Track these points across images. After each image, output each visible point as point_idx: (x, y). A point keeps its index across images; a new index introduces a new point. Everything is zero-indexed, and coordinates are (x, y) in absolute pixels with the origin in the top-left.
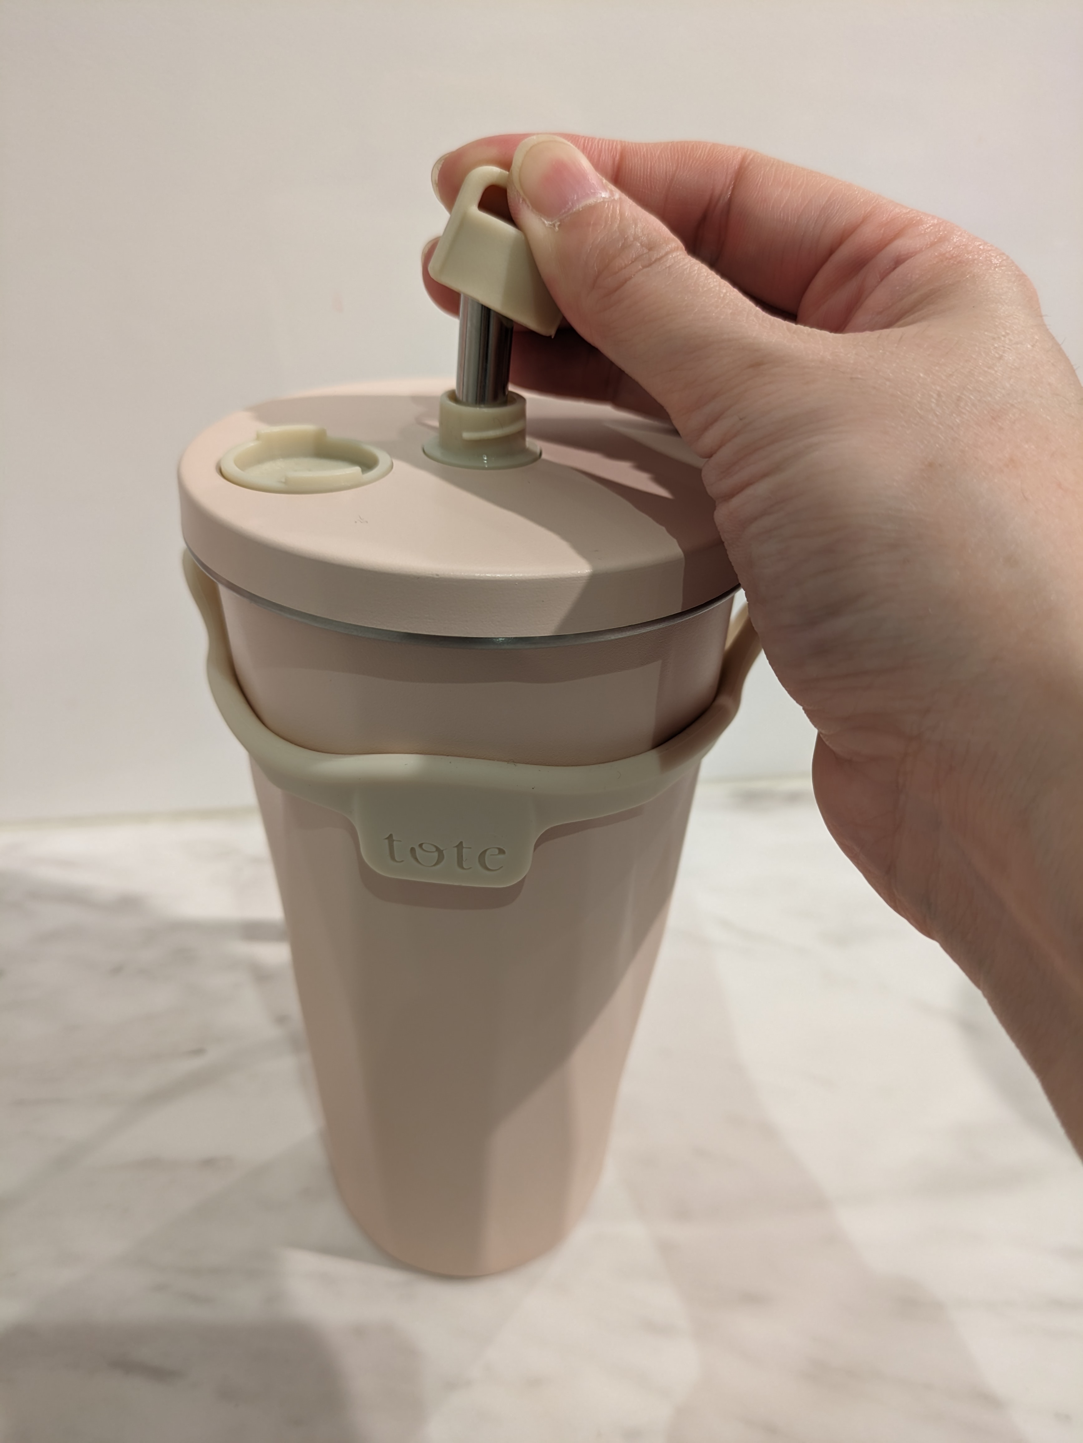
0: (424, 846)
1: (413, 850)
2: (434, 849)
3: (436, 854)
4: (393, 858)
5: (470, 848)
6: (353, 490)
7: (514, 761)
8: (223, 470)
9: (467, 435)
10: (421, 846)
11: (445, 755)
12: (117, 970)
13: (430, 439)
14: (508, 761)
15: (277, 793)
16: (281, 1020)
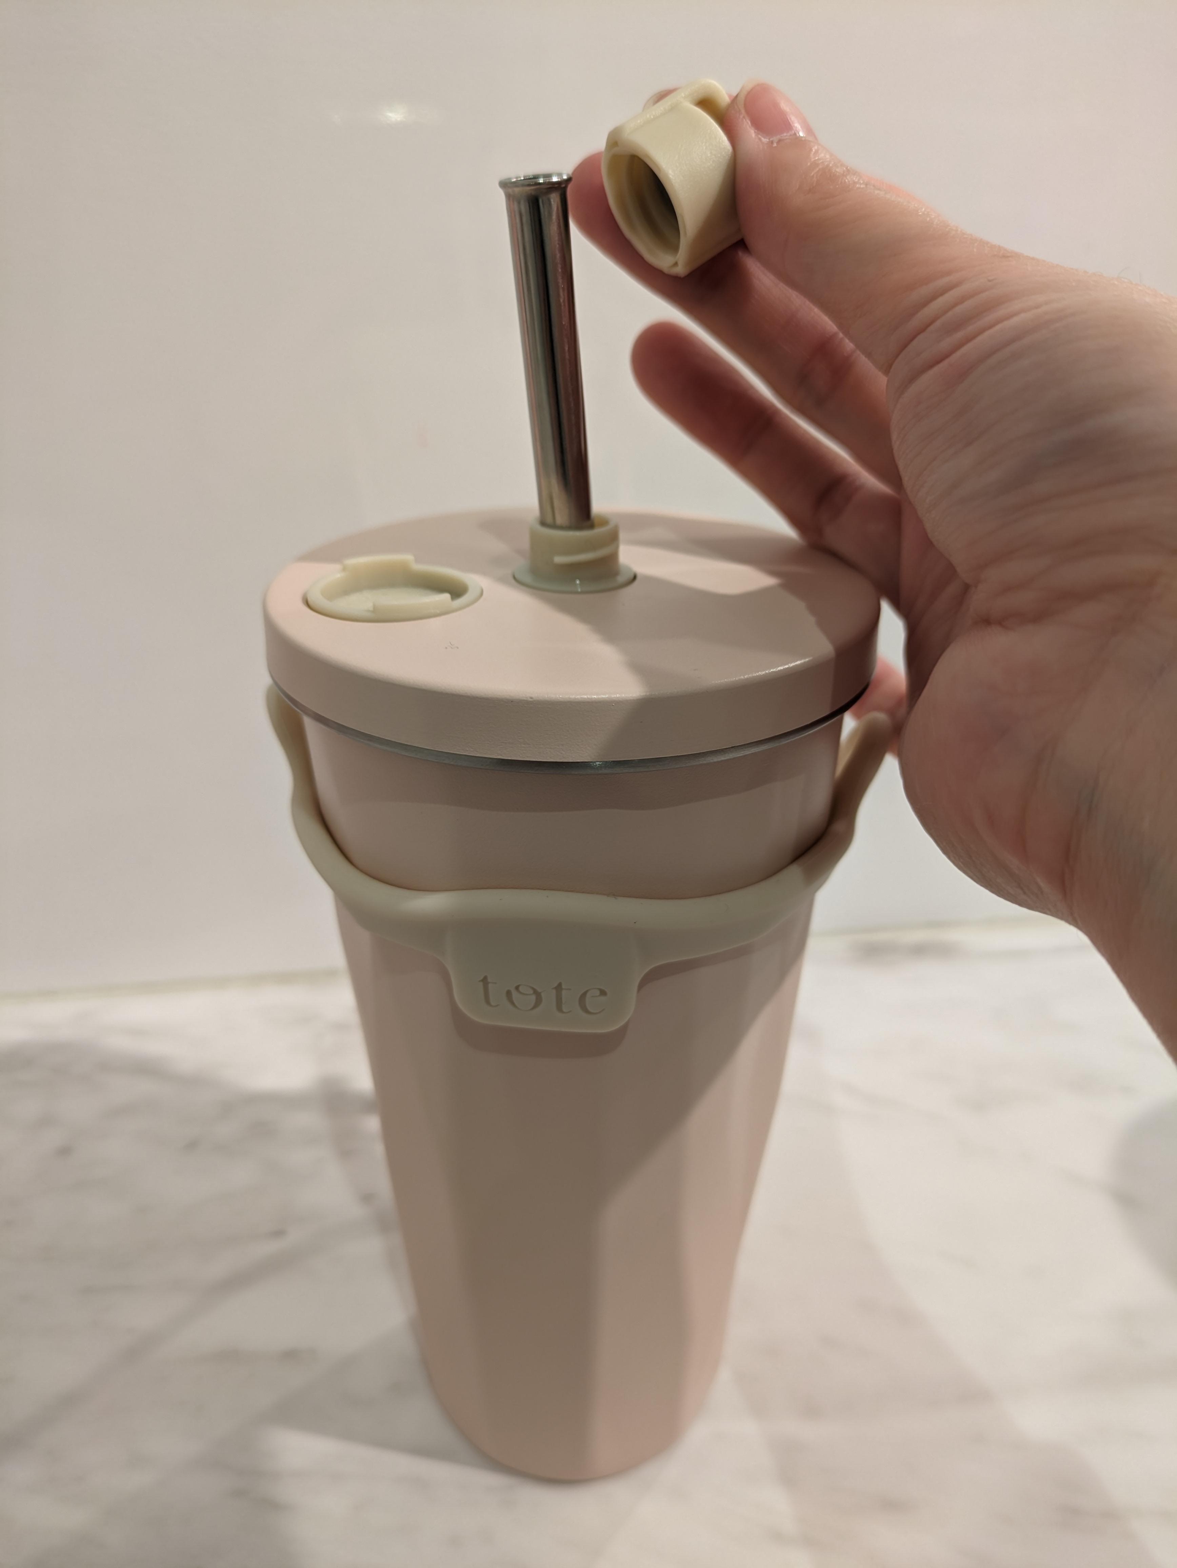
0: (521, 989)
1: (509, 993)
2: (531, 992)
3: (533, 998)
4: (488, 1001)
5: (570, 989)
6: (443, 617)
7: (614, 895)
8: (309, 600)
9: (559, 559)
10: (517, 988)
11: (542, 889)
12: (192, 1146)
13: (521, 563)
14: (608, 895)
15: (364, 936)
16: (367, 1198)
